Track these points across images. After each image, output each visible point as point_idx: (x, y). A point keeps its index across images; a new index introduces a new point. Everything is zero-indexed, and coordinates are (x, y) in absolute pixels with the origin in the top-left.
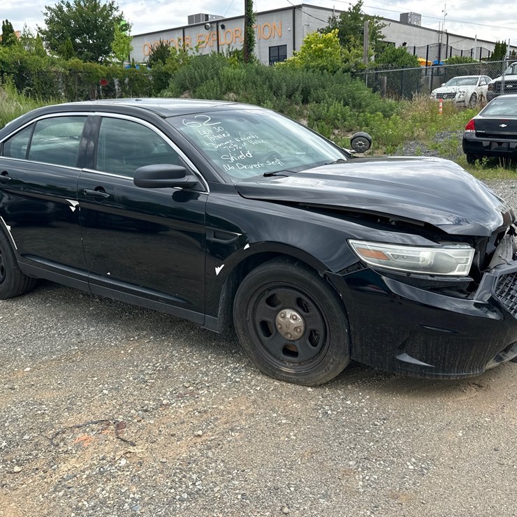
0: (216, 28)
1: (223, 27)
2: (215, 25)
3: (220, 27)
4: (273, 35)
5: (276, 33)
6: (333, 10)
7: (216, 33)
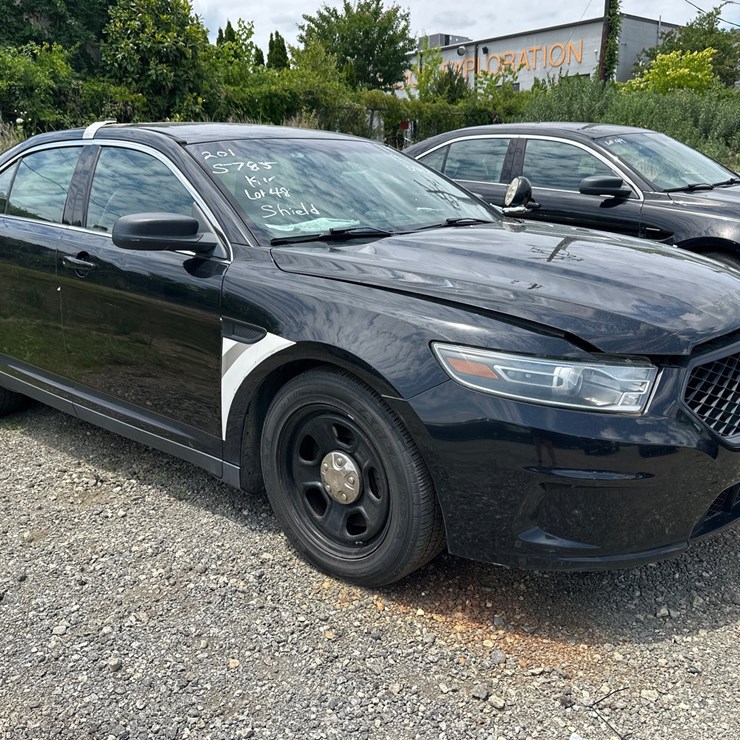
0: (474, 54)
1: (486, 51)
2: (473, 49)
3: (481, 51)
4: (567, 59)
5: (573, 57)
6: (657, 22)
7: (473, 60)
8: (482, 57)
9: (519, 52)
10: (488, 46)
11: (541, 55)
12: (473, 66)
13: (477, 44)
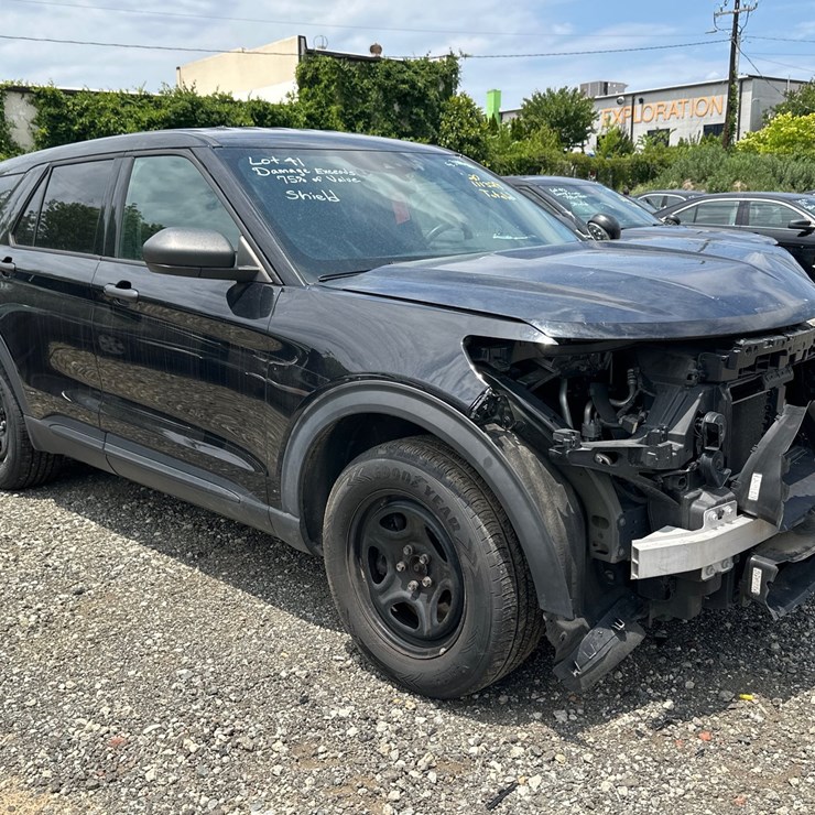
0: (631, 103)
1: (641, 101)
2: (630, 99)
3: (637, 101)
4: (710, 112)
5: (715, 109)
7: (630, 107)
8: (638, 107)
9: (670, 103)
10: (643, 97)
11: (688, 106)
12: (629, 113)
13: (634, 95)
